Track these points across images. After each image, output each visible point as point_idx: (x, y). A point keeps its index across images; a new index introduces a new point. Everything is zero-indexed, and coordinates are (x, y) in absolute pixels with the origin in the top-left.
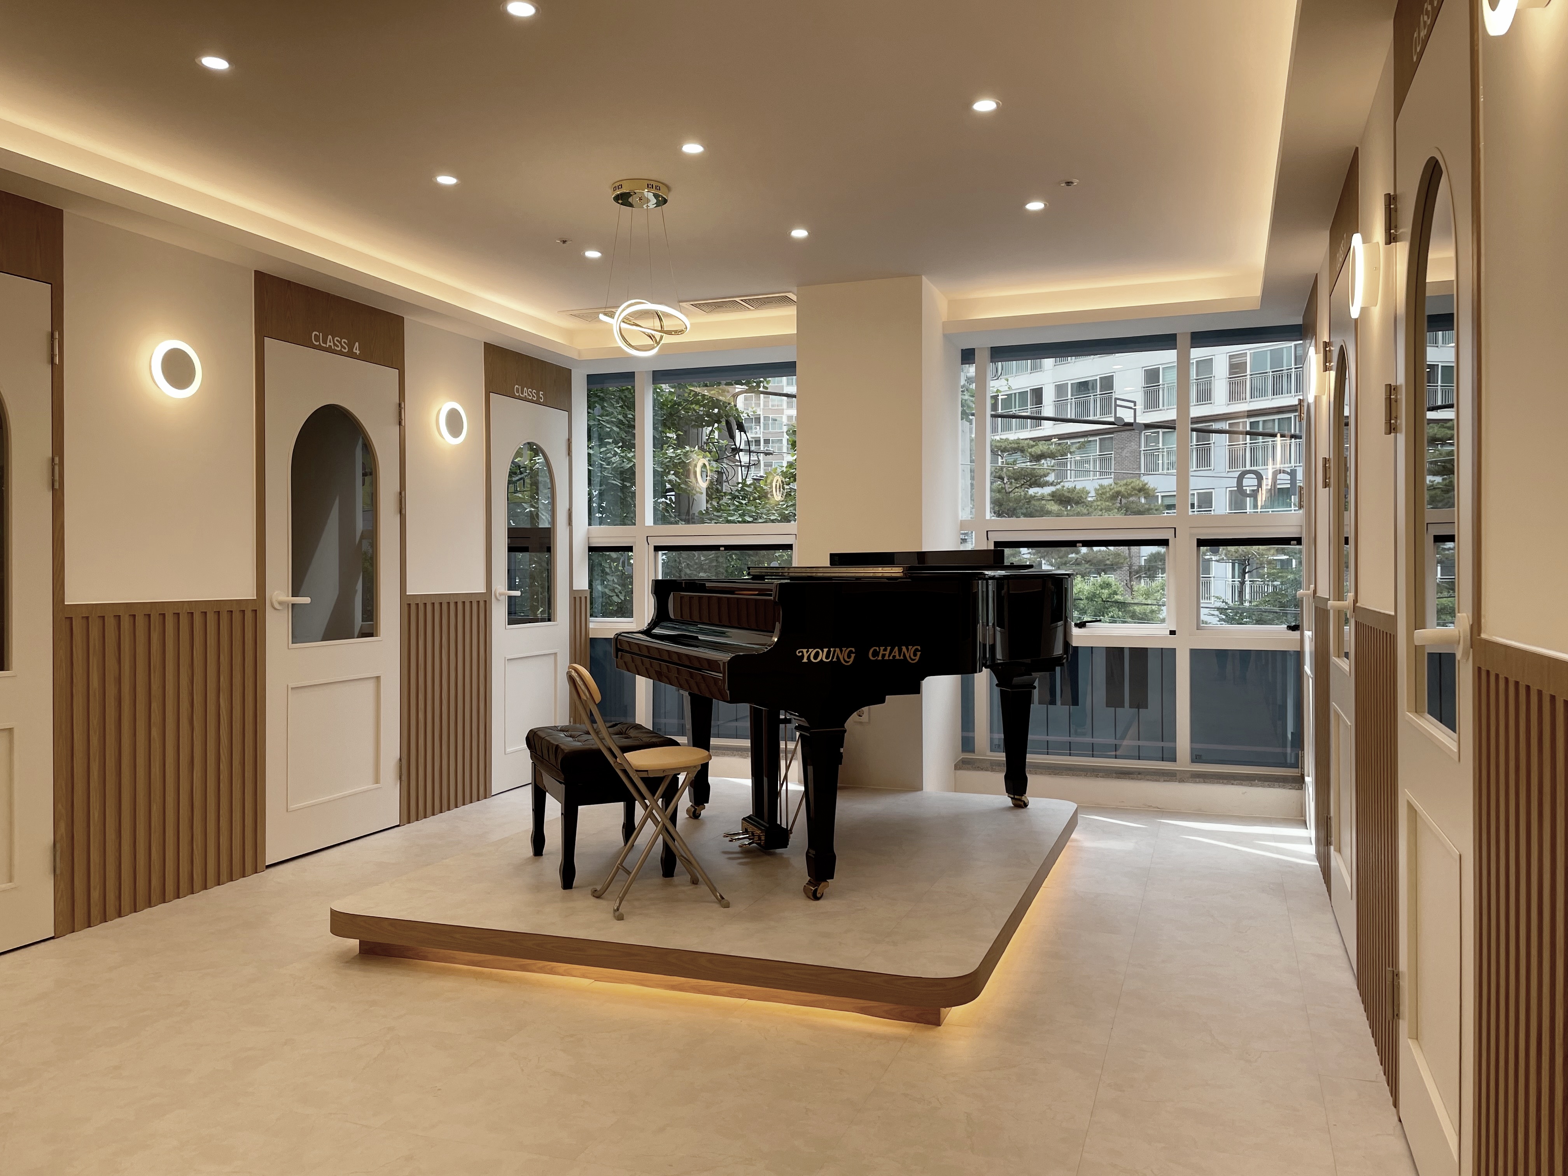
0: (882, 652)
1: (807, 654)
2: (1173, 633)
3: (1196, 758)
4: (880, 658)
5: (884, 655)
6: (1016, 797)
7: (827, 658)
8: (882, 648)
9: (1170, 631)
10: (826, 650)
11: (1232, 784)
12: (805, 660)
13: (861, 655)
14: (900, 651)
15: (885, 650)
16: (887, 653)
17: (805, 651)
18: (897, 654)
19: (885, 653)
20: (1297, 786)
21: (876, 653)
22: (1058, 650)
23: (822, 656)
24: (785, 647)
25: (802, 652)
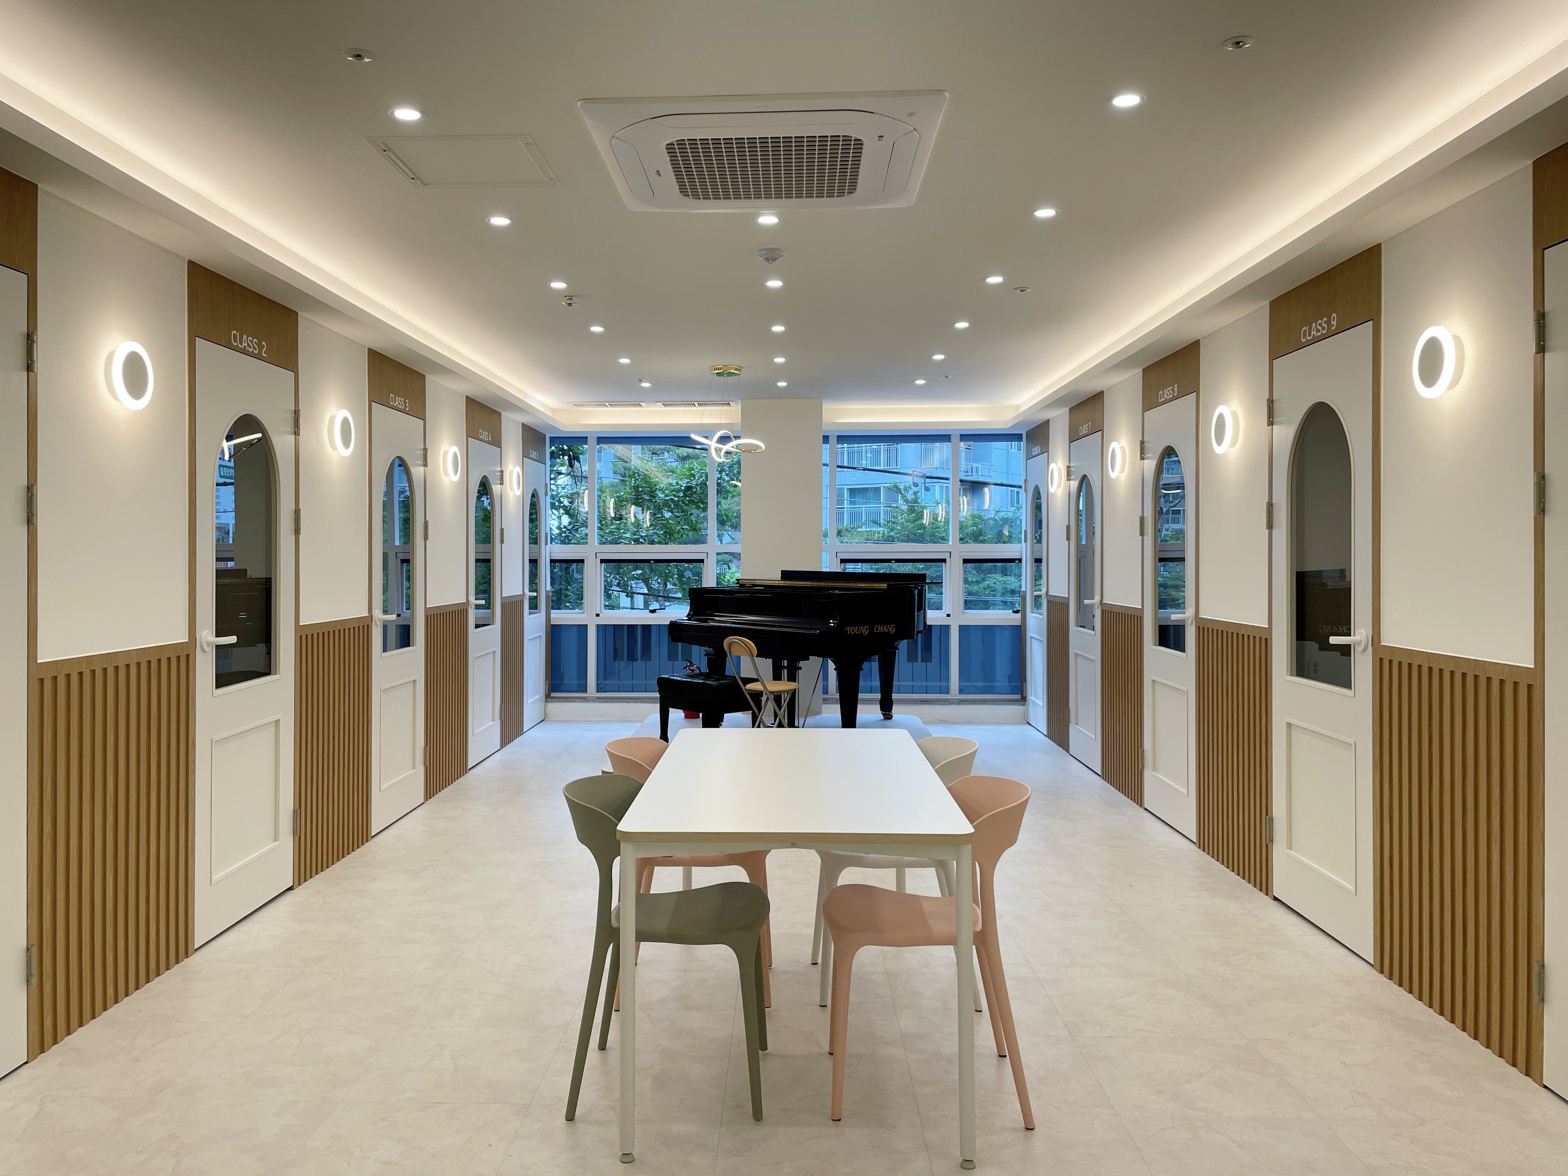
0: (879, 628)
1: (851, 630)
2: (948, 615)
3: (961, 691)
4: (879, 631)
5: (880, 630)
6: (887, 713)
7: (857, 632)
8: (880, 626)
9: (947, 614)
10: (857, 627)
11: (987, 704)
12: (849, 633)
13: (871, 630)
14: (887, 627)
15: (881, 627)
16: (882, 628)
17: (848, 628)
18: (885, 629)
19: (881, 629)
20: (1022, 703)
21: (877, 629)
22: (921, 628)
23: (855, 631)
24: (840, 627)
25: (847, 629)
